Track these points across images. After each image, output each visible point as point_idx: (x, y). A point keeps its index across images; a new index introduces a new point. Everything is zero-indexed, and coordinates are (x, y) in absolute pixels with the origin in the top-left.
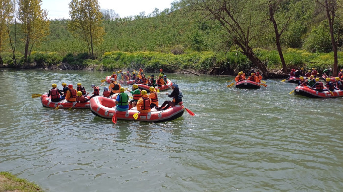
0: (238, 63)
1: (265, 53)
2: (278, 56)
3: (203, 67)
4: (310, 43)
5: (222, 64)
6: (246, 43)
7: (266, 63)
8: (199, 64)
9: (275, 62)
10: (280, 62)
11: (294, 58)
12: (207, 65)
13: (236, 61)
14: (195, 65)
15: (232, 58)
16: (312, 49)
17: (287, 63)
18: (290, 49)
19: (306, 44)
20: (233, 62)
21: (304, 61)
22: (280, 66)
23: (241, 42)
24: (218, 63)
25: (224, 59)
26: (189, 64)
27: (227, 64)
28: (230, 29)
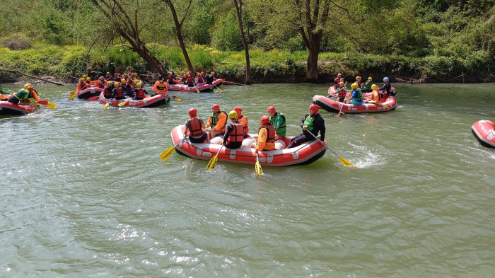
0: (127, 64)
1: (165, 50)
2: (182, 55)
3: (68, 71)
4: (219, 38)
5: (101, 66)
6: (135, 34)
7: (167, 64)
8: (61, 66)
9: (179, 64)
10: (185, 63)
11: (202, 57)
12: (75, 69)
13: (123, 61)
14: (55, 68)
15: (117, 56)
16: (222, 47)
17: (193, 65)
18: (196, 46)
19: (215, 40)
20: (119, 62)
21: (213, 61)
22: (186, 69)
23: (129, 32)
24: (95, 64)
25: (104, 58)
26: (42, 67)
27: (110, 65)
28: (109, 11)
